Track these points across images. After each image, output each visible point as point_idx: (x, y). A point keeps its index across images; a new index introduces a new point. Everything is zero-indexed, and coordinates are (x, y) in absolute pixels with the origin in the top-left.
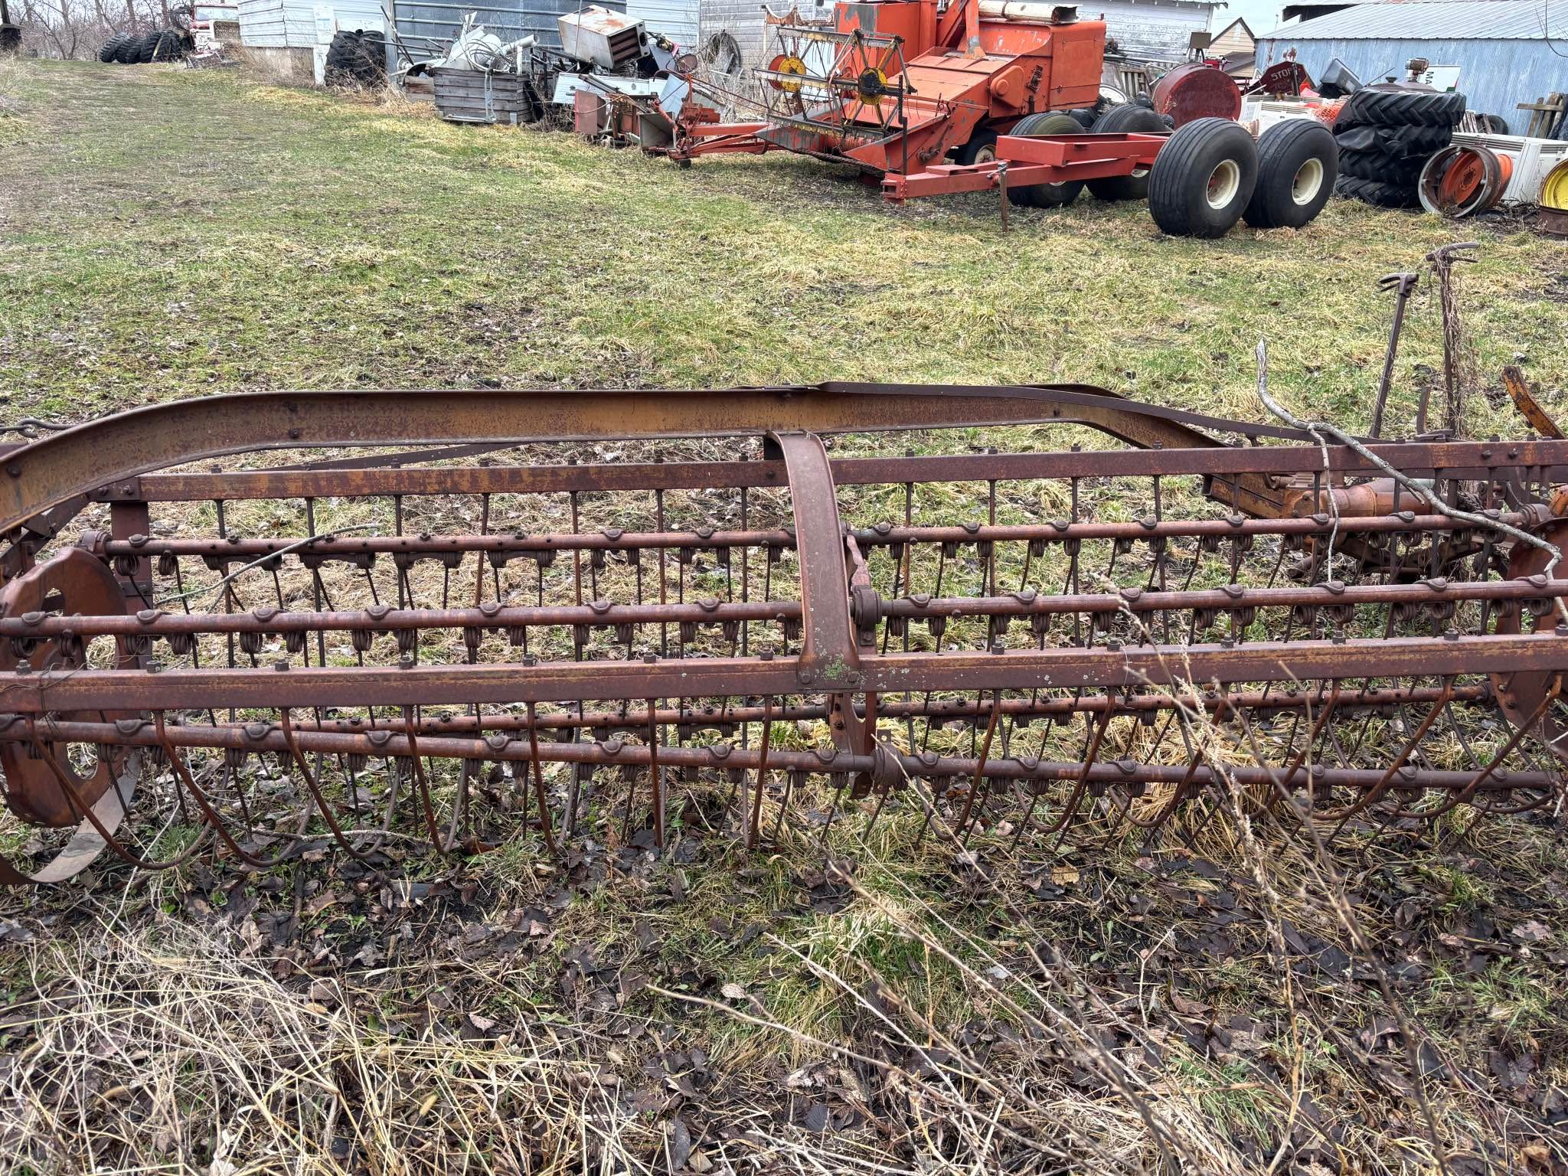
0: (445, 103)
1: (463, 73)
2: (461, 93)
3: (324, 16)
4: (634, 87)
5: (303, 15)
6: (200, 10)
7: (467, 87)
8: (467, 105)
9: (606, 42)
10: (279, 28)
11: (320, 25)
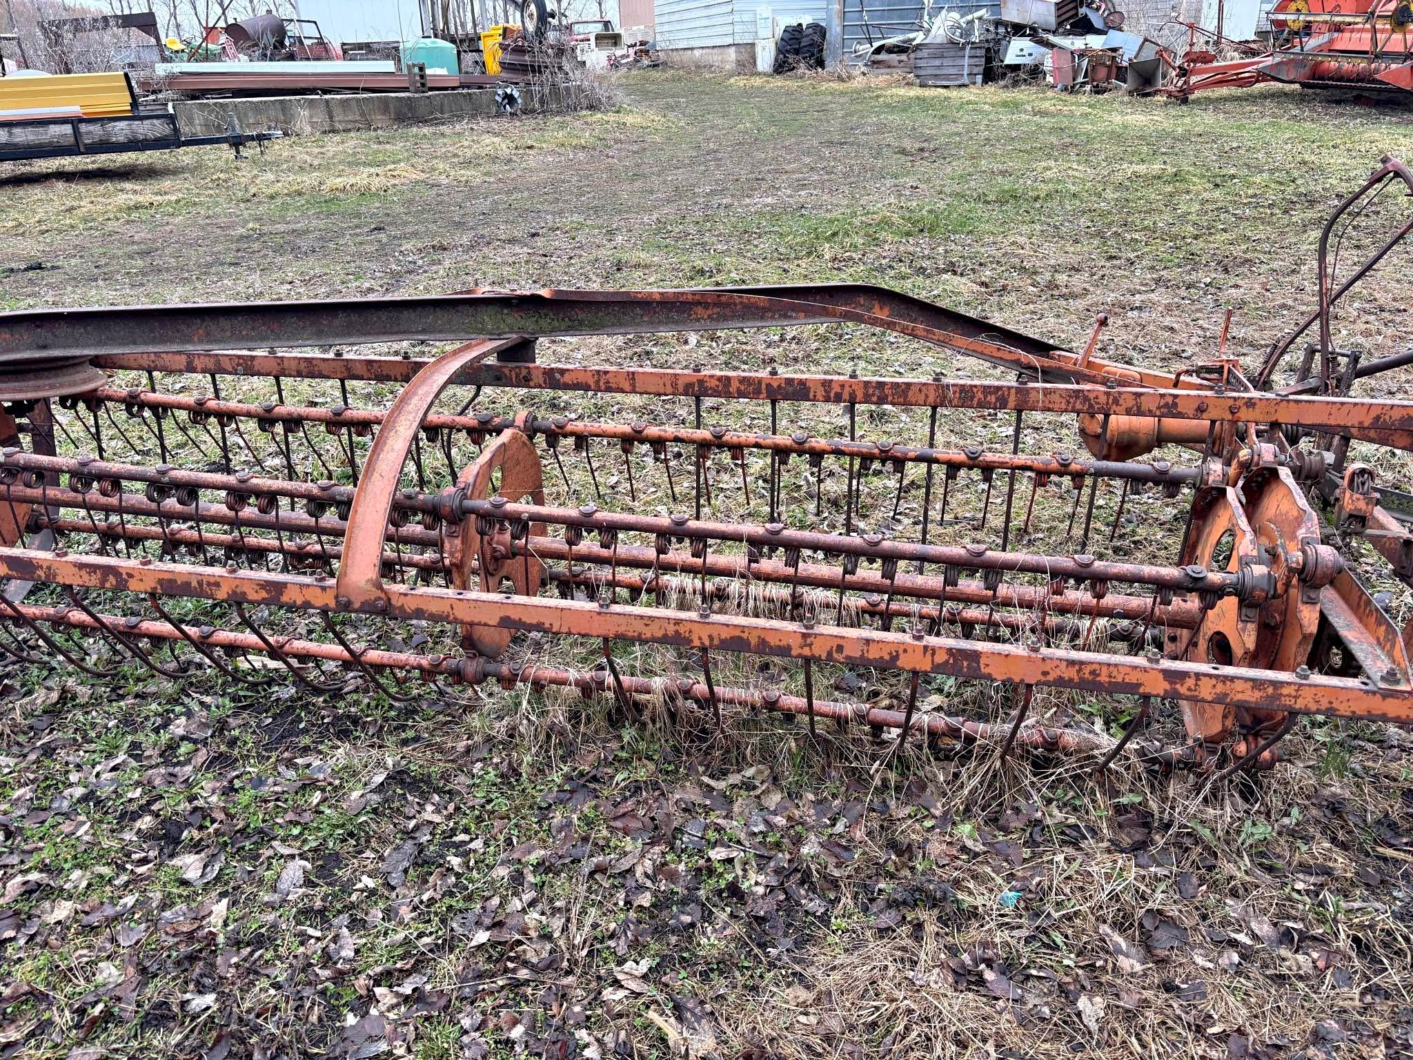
0: (922, 73)
1: (941, 46)
2: (937, 62)
3: (765, 15)
4: (1073, 44)
5: (746, 17)
6: (576, 28)
7: (943, 57)
8: (938, 72)
9: (1053, 9)
10: (729, 29)
11: (761, 23)
